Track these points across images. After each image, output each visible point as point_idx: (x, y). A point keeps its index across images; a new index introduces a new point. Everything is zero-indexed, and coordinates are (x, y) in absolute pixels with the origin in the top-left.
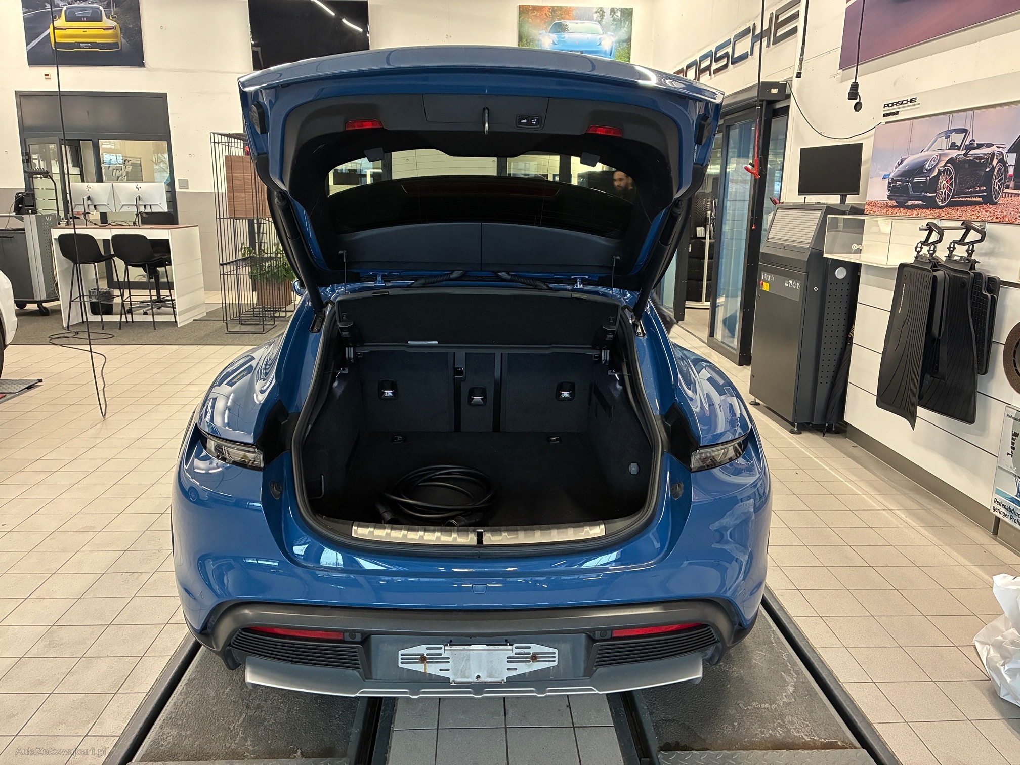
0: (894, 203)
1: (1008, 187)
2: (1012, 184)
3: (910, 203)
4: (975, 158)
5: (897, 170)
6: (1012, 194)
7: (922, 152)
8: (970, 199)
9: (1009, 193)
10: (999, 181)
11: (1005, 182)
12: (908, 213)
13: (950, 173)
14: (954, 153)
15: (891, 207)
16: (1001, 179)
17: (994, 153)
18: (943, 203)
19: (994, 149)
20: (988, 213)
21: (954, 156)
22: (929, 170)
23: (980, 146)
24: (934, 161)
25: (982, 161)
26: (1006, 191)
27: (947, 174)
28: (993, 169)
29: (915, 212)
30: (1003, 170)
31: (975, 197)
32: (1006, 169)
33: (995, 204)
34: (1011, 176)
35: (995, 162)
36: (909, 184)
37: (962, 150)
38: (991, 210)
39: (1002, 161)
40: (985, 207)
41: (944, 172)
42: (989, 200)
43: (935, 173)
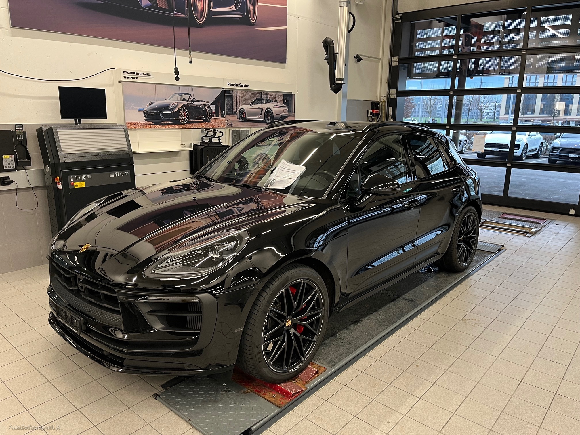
0: (151, 123)
1: (213, 116)
2: (215, 115)
3: (163, 123)
4: (197, 105)
5: (149, 107)
6: (216, 118)
7: (165, 100)
8: (198, 121)
9: (214, 118)
10: (210, 114)
11: (212, 115)
12: (163, 127)
13: (185, 110)
14: (185, 103)
15: (149, 125)
16: (210, 113)
17: (205, 104)
18: (184, 122)
19: (205, 103)
20: (207, 125)
21: (186, 104)
22: (172, 108)
23: (198, 101)
24: (175, 105)
25: (200, 107)
26: (213, 117)
27: (183, 110)
28: (206, 110)
29: (167, 127)
30: (210, 110)
31: (200, 120)
32: (212, 110)
33: (210, 122)
34: (214, 113)
35: (206, 108)
36: (160, 114)
37: (190, 102)
38: (208, 124)
39: (209, 107)
40: (205, 123)
41: (181, 109)
42: (206, 120)
43: (176, 110)
